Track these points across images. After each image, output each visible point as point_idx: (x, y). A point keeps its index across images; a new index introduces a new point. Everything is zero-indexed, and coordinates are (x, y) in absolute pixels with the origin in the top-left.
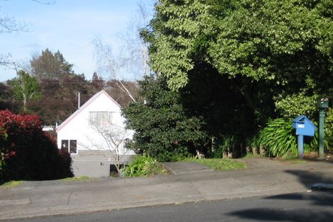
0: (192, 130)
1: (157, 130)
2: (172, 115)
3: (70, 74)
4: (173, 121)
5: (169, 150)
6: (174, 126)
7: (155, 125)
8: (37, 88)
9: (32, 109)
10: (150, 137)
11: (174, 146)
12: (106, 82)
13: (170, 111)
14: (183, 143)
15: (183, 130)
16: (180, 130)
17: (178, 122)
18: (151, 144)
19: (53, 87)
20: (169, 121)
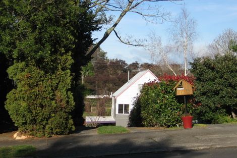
0: (231, 97)
1: (205, 97)
2: (217, 87)
3: (105, 59)
4: (217, 91)
5: (213, 111)
6: (218, 94)
7: (204, 94)
8: (91, 68)
9: (89, 83)
10: (200, 102)
11: (217, 108)
12: (140, 64)
13: (215, 84)
14: (224, 107)
15: (224, 97)
16: (222, 97)
17: (221, 92)
18: (200, 107)
19: (102, 67)
20: (214, 91)
